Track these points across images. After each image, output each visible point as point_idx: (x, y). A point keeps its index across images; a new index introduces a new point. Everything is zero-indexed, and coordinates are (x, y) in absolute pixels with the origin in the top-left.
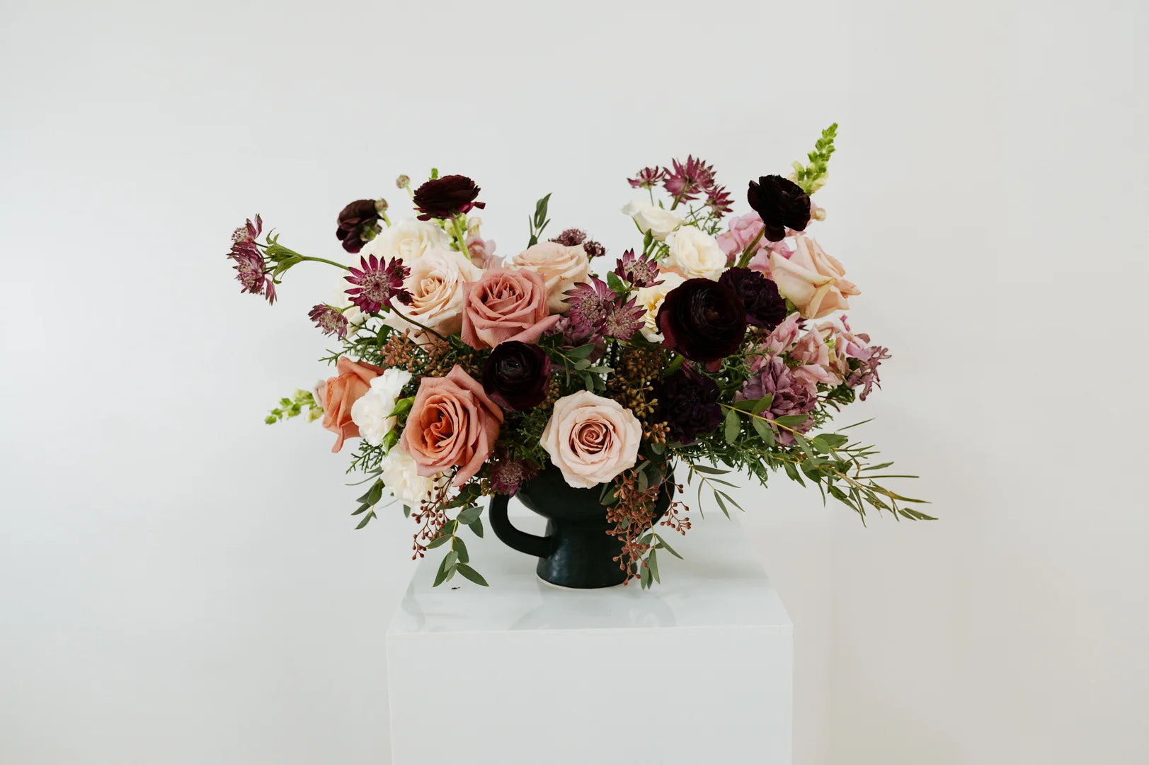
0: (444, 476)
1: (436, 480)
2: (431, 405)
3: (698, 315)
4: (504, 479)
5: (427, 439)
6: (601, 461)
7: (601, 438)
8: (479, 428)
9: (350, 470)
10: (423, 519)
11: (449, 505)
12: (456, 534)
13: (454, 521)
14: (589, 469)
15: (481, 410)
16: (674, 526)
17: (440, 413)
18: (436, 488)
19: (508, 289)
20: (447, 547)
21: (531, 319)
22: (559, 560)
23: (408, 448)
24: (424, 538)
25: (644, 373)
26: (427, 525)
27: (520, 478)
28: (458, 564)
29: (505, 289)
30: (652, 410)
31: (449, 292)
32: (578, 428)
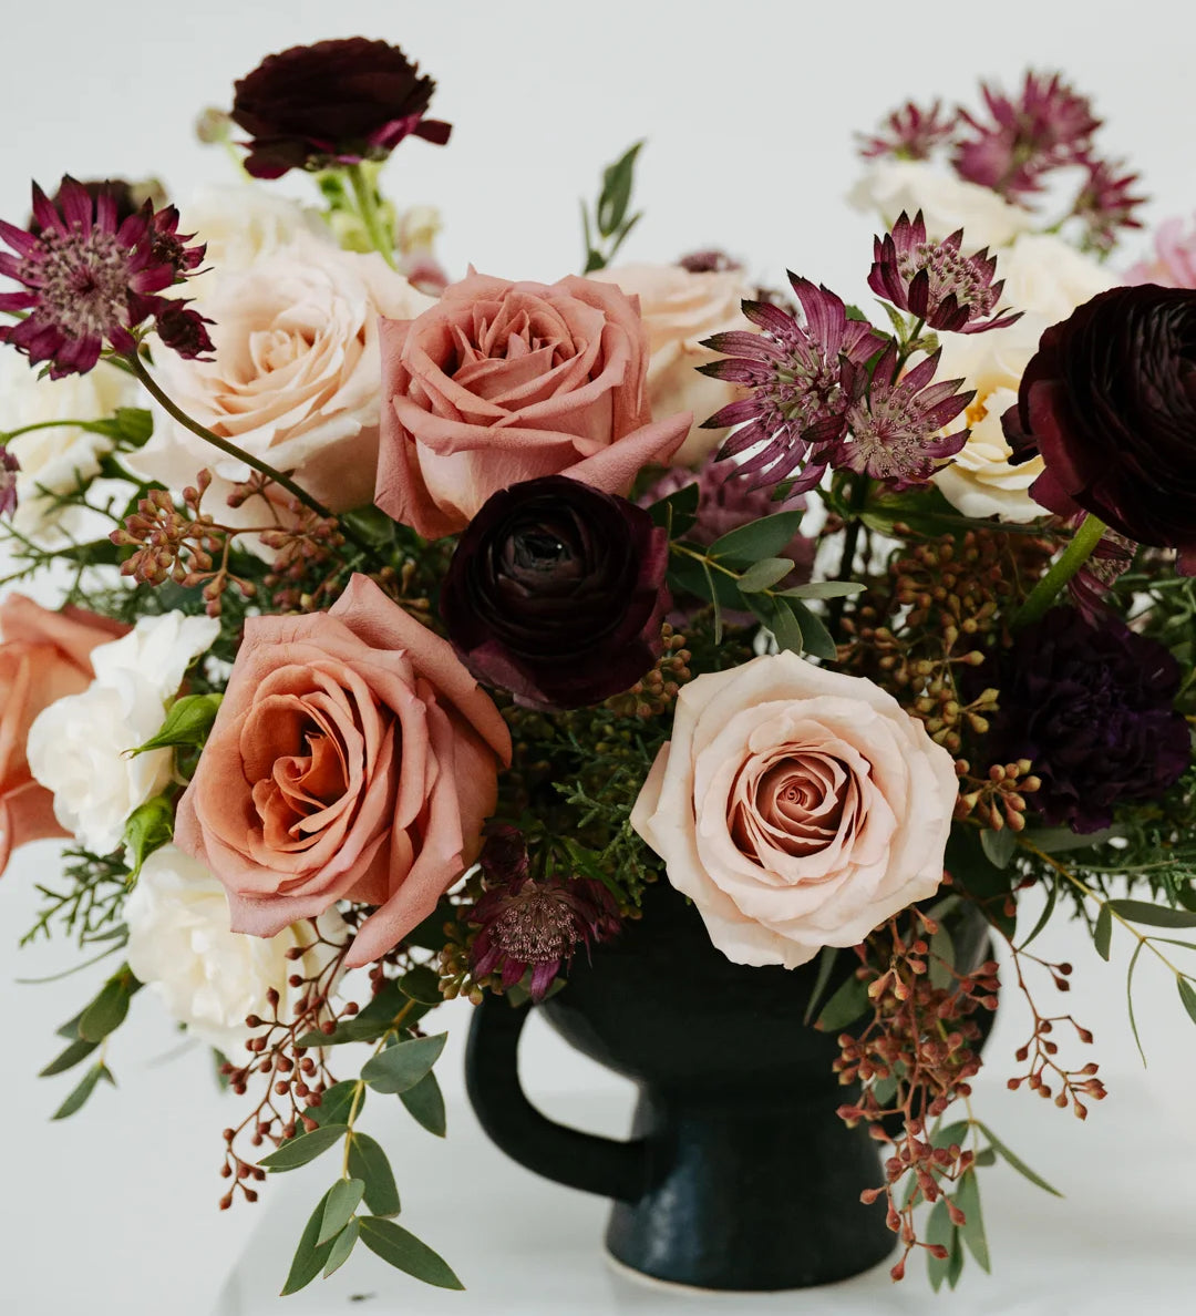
0: (322, 940)
1: (296, 954)
2: (277, 699)
3: (1159, 381)
4: (514, 939)
5: (264, 813)
6: (831, 876)
7: (831, 800)
8: (433, 770)
9: (31, 936)
10: (258, 1083)
11: (337, 1033)
12: (361, 1124)
13: (352, 1083)
14: (789, 904)
15: (439, 713)
16: (1047, 1092)
17: (305, 725)
18: (297, 981)
19: (526, 331)
20: (331, 1164)
21: (600, 424)
22: (675, 1209)
23: (200, 845)
24: (258, 1141)
25: (952, 613)
26: (267, 1099)
27: (566, 939)
28: (364, 1219)
29: (519, 333)
30: (982, 725)
31: (338, 358)
32: (755, 768)
